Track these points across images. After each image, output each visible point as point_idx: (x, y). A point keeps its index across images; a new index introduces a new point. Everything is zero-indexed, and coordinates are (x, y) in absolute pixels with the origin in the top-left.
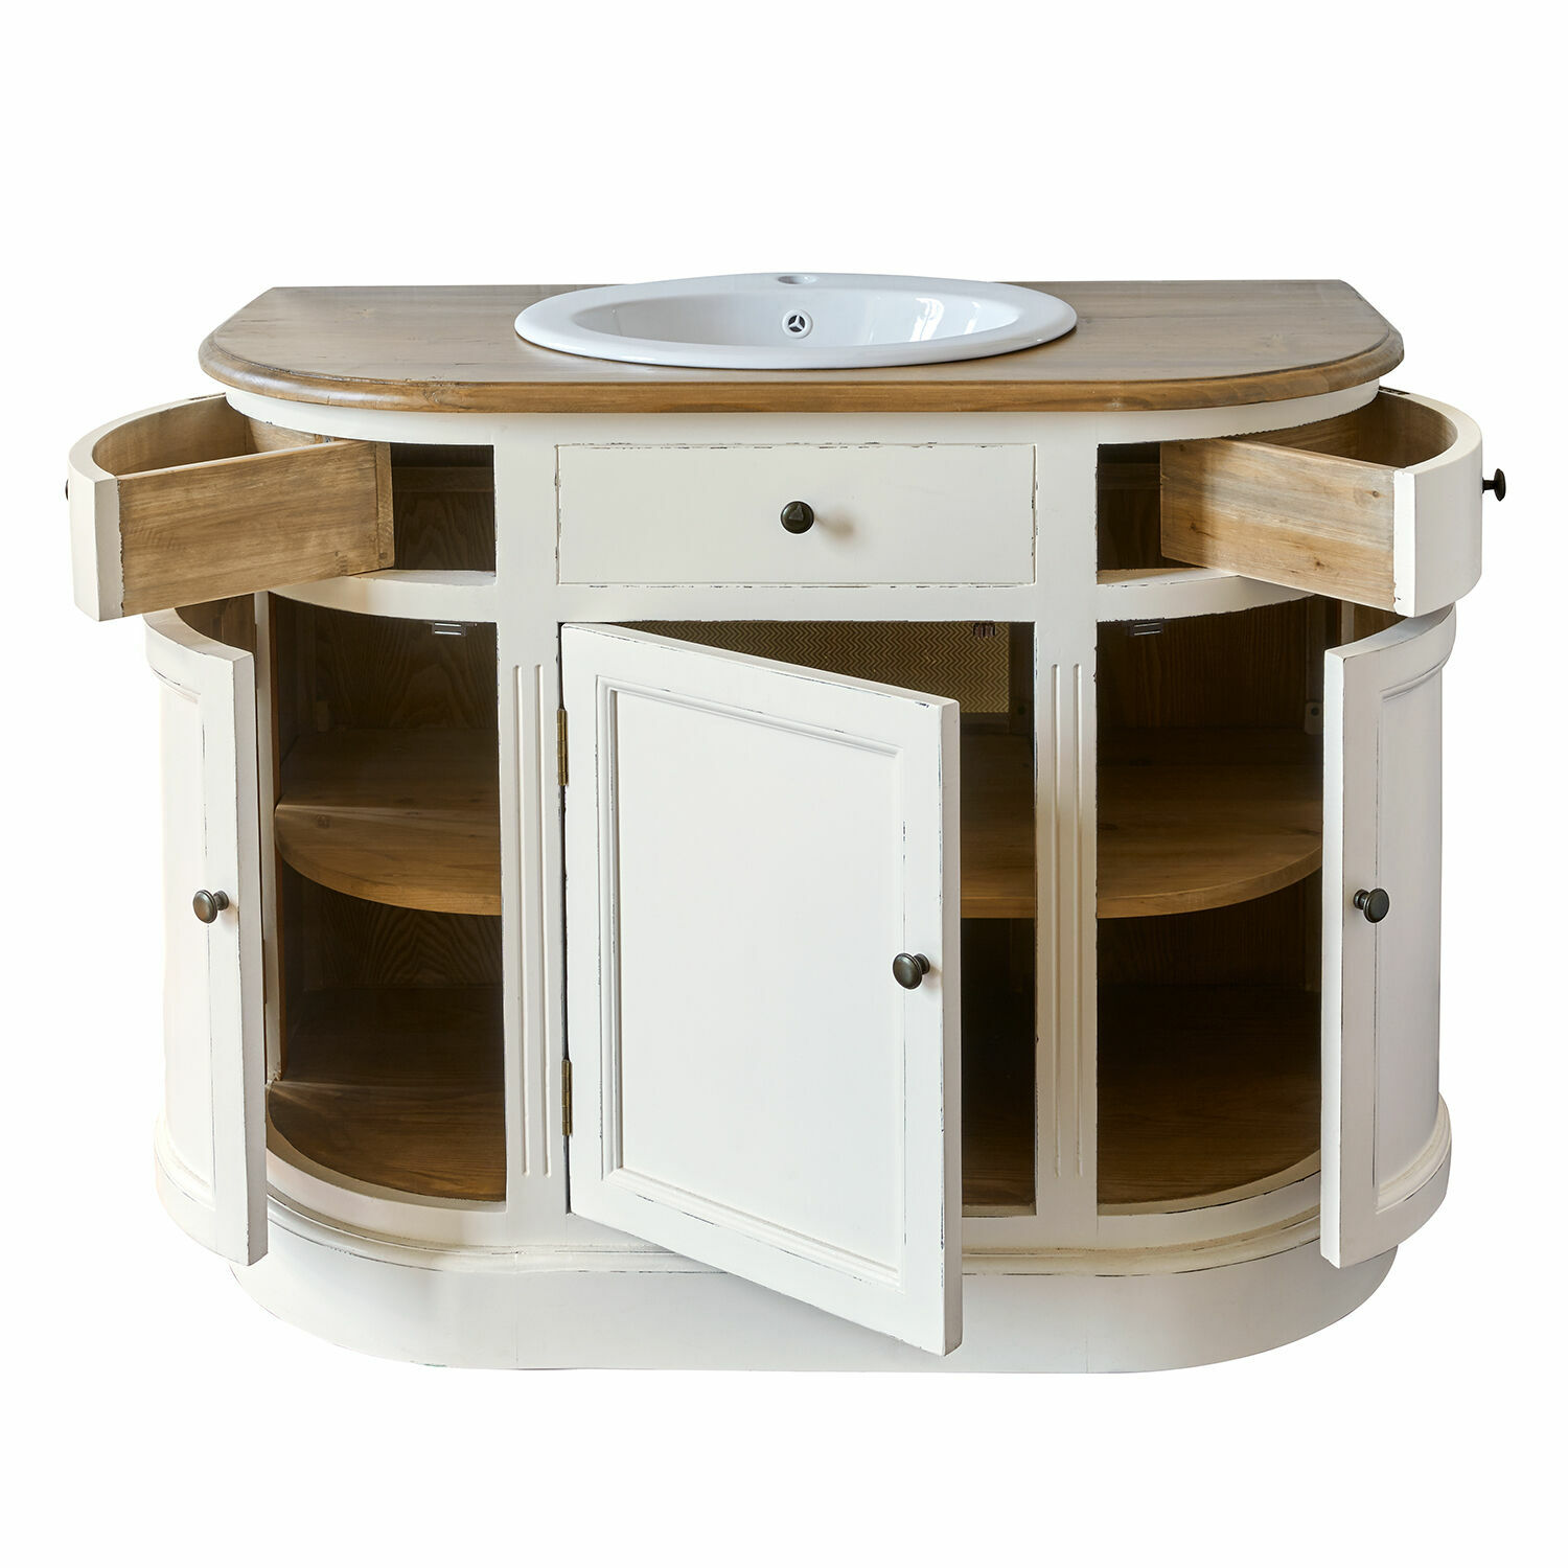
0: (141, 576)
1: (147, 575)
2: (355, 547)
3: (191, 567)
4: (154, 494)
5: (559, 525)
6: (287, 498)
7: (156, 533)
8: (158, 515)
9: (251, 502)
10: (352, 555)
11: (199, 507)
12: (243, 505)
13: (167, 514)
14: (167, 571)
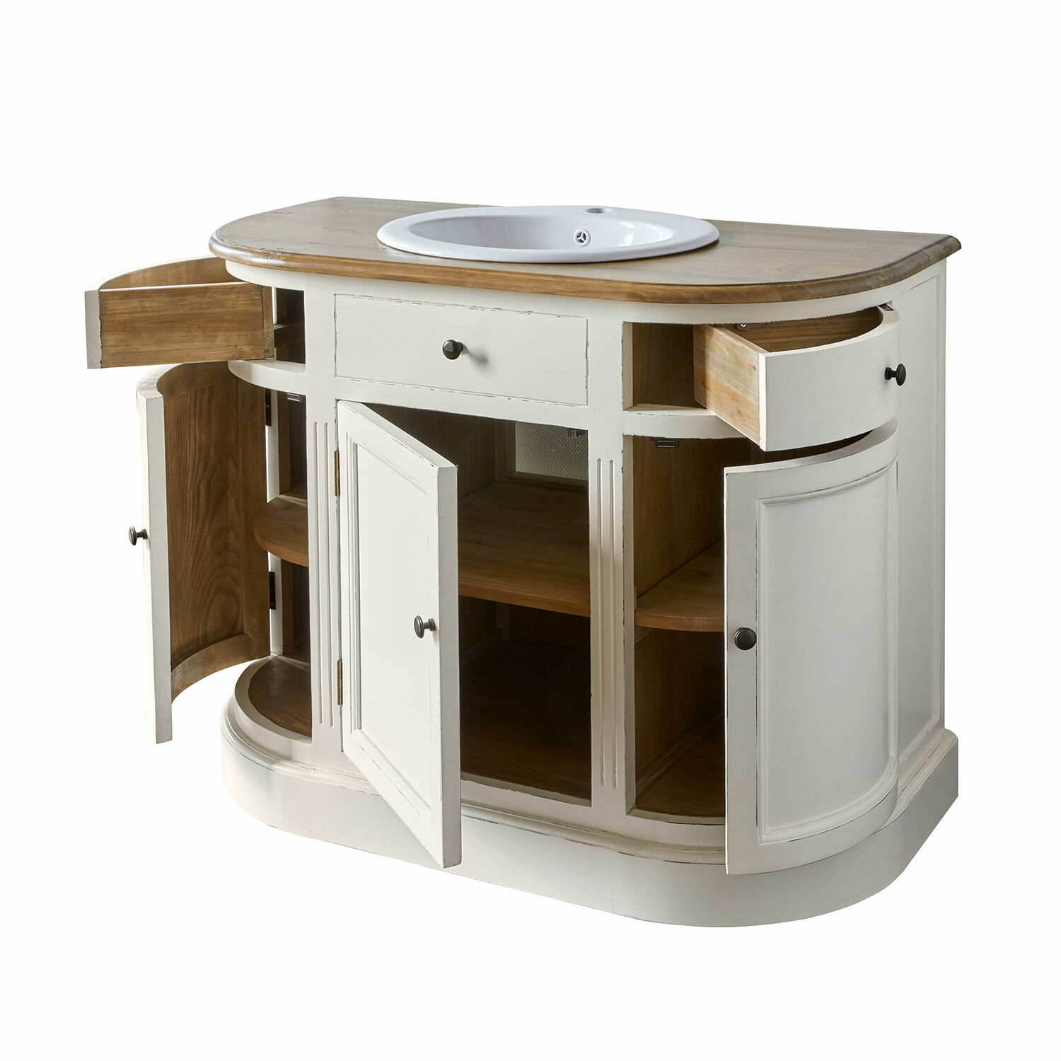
0: (113, 346)
1: (116, 346)
2: (248, 344)
3: (143, 345)
4: (120, 301)
5: (336, 341)
6: (204, 311)
7: (122, 323)
8: (123, 313)
9: (181, 312)
10: (246, 349)
11: (148, 311)
12: (176, 313)
13: (128, 313)
14: (128, 345)
